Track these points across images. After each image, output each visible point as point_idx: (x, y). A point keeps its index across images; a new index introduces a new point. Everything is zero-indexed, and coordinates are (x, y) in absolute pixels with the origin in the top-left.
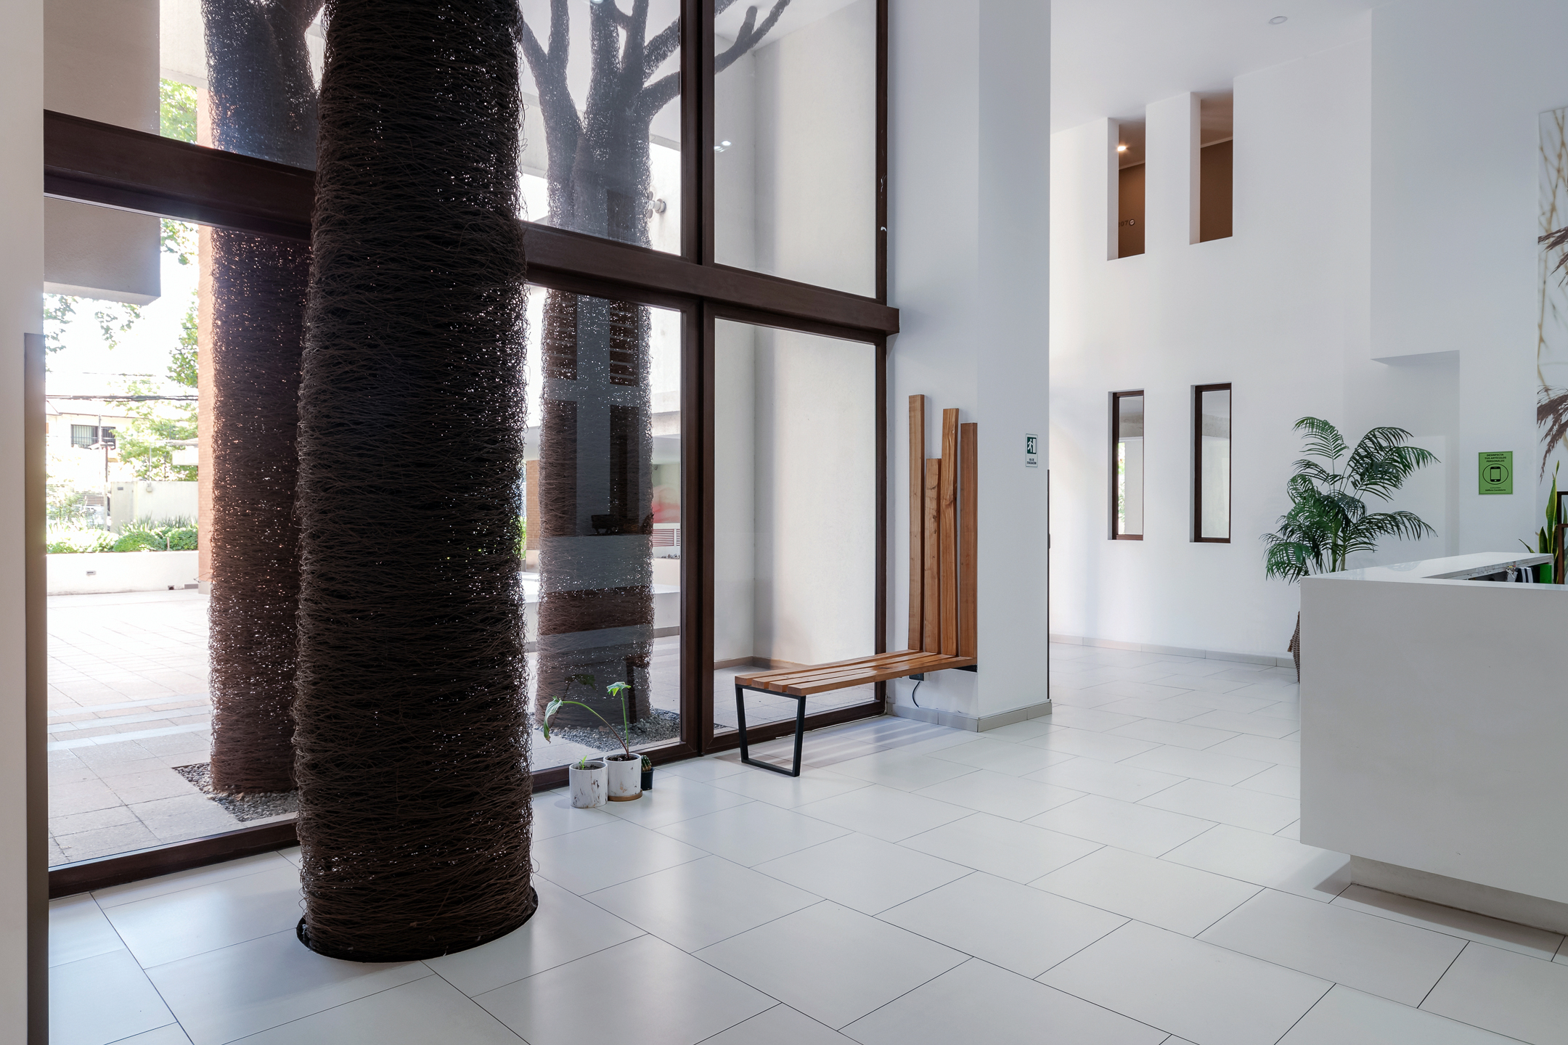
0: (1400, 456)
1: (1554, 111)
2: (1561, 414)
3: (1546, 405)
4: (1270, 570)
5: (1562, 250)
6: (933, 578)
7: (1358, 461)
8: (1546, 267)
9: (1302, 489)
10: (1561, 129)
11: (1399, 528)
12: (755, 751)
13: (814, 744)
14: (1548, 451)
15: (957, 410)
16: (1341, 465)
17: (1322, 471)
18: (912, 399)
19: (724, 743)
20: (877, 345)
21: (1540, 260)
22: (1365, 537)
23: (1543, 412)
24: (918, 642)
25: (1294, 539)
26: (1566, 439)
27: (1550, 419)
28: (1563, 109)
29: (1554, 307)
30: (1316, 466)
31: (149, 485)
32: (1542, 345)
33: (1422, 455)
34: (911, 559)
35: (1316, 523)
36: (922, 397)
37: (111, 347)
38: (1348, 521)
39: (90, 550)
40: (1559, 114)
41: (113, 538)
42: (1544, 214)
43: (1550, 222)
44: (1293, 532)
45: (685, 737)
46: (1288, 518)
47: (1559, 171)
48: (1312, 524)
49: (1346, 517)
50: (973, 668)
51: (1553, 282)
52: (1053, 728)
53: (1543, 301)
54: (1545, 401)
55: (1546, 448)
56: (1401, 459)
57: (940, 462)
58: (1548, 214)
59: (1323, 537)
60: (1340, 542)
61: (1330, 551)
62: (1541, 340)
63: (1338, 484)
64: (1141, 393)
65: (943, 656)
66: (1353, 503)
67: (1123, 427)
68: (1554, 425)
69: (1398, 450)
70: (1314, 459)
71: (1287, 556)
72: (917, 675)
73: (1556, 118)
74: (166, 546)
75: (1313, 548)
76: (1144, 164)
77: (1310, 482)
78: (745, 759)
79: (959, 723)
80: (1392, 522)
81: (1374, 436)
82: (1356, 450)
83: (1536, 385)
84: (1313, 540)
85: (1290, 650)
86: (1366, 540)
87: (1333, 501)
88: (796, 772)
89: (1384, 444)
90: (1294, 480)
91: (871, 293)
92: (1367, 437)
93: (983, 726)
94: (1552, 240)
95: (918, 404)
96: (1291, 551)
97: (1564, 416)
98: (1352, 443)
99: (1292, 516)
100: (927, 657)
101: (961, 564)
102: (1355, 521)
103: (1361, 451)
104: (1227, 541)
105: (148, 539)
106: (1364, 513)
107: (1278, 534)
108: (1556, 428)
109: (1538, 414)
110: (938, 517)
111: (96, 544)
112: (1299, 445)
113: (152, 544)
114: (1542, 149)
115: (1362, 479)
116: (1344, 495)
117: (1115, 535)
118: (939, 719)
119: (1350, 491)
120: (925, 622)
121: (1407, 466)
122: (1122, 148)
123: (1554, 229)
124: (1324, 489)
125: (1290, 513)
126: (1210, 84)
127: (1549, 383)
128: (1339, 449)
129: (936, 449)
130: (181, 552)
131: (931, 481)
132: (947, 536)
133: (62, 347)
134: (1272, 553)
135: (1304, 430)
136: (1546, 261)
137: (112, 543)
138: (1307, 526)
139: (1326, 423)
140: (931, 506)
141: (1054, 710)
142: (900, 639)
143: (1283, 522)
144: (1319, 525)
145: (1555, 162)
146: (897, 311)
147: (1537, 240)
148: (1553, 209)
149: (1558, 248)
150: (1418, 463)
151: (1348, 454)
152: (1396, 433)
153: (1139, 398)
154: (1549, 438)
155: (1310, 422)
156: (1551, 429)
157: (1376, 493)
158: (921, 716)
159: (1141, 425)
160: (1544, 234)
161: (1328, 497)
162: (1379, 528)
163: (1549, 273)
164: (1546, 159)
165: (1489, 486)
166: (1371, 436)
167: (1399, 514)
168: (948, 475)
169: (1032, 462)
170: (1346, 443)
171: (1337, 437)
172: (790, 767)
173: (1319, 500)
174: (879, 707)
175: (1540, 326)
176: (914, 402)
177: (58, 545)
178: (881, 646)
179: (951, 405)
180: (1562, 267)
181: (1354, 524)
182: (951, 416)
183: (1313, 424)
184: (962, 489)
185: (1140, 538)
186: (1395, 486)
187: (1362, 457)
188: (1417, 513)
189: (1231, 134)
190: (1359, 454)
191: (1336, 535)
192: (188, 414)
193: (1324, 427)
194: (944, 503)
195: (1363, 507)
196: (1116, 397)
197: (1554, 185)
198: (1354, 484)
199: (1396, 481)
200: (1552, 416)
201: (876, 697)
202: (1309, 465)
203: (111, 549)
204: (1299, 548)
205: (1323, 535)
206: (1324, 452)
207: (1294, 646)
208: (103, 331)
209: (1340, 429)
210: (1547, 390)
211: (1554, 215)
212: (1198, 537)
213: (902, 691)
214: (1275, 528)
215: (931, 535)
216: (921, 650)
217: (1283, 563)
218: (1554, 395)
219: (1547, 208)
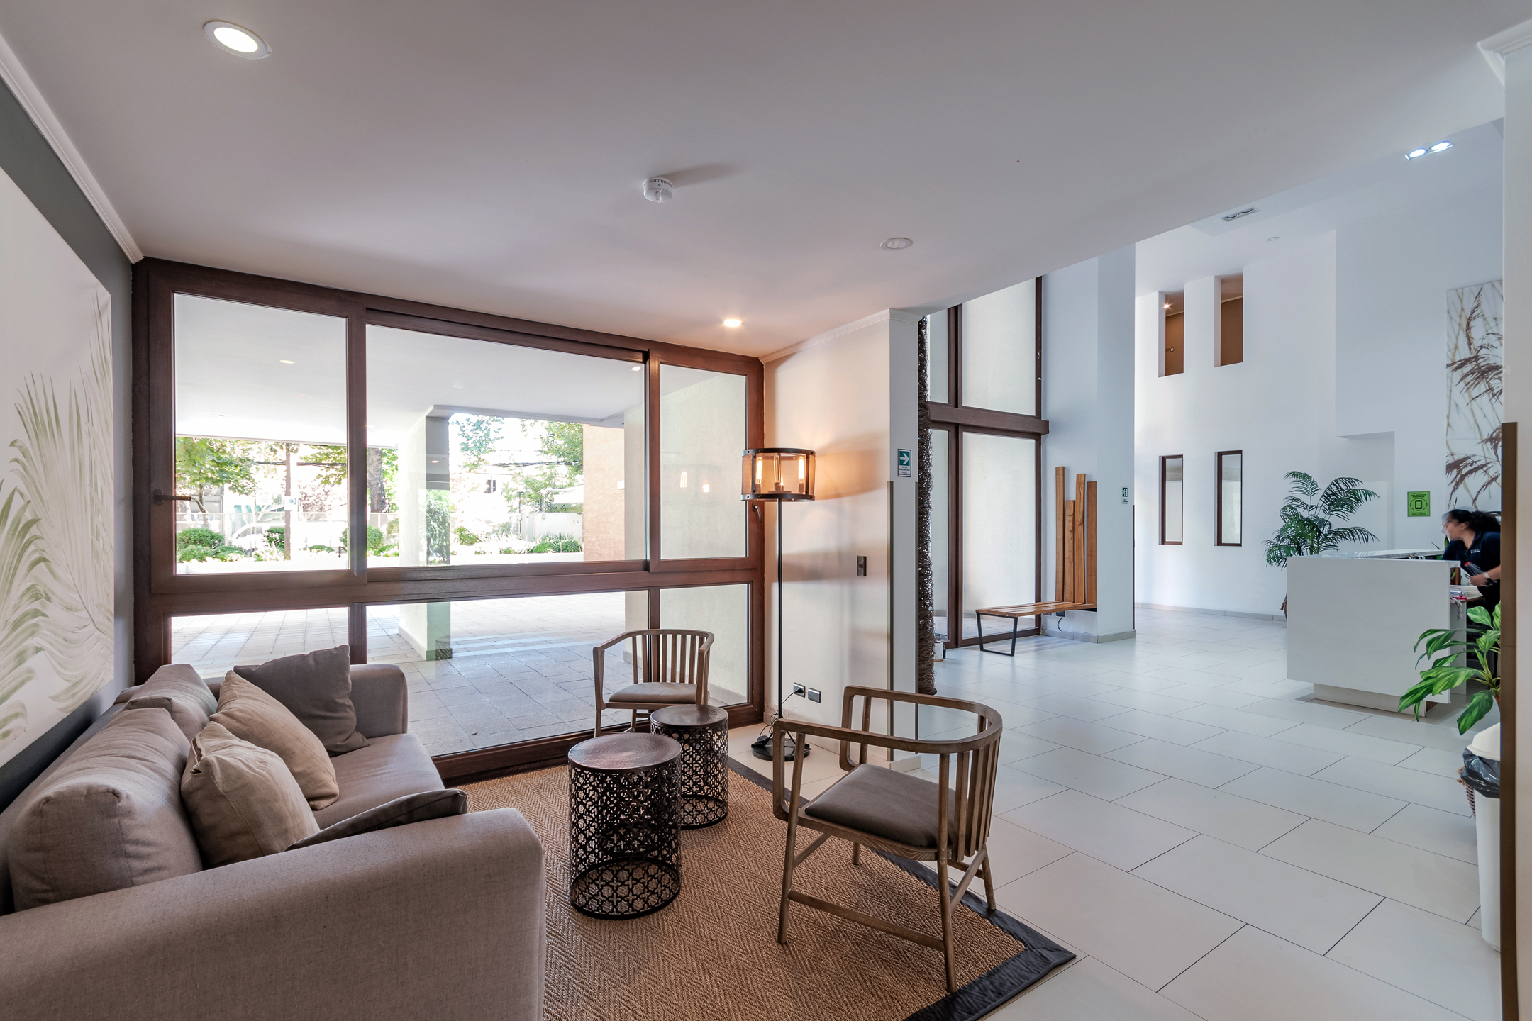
0: (1354, 494)
1: (1457, 290)
2: (1462, 469)
3: (1452, 464)
4: (1269, 561)
5: (1462, 372)
6: (1070, 562)
7: (1327, 498)
8: (1452, 382)
9: (1290, 514)
10: (1461, 301)
11: (1353, 536)
12: (986, 647)
13: (1021, 644)
14: (1454, 491)
15: (1085, 475)
16: (1316, 499)
17: (1303, 503)
18: (1057, 469)
19: (970, 643)
20: (1036, 440)
21: (1448, 377)
22: (1332, 542)
23: (1450, 468)
24: (1061, 596)
25: (1285, 543)
26: (1465, 484)
27: (1455, 472)
28: (1463, 288)
29: (1457, 406)
30: (1299, 500)
31: (543, 515)
32: (1449, 428)
33: (1369, 494)
34: (1057, 553)
35: (1299, 534)
36: (1064, 468)
37: (525, 436)
38: (1320, 533)
39: (523, 552)
40: (1460, 291)
41: (532, 545)
42: (1450, 350)
43: (1454, 355)
44: (1283, 539)
45: (950, 638)
46: (1281, 531)
47: (1460, 325)
48: (1297, 535)
49: (1319, 531)
50: (1095, 610)
51: (1456, 391)
52: (1137, 643)
53: (1450, 402)
54: (1451, 461)
55: (1452, 489)
56: (1355, 496)
57: (1074, 502)
58: (1453, 351)
59: (1304, 542)
60: (1315, 545)
61: (1309, 551)
62: (1449, 425)
63: (1313, 511)
64: (1181, 456)
65: (1075, 603)
66: (1324, 522)
67: (1168, 474)
68: (1457, 475)
69: (1354, 492)
70: (1298, 496)
71: (1280, 553)
72: (1061, 614)
73: (1458, 294)
74: (559, 550)
75: (1297, 549)
76: (1183, 313)
77: (1296, 509)
78: (982, 649)
79: (1086, 639)
80: (1350, 533)
81: (1337, 483)
82: (1326, 491)
83: (1446, 452)
84: (1298, 544)
85: (1282, 609)
86: (1332, 544)
87: (1310, 521)
88: (1012, 654)
89: (1344, 487)
90: (1284, 508)
91: (1033, 414)
92: (1333, 484)
93: (1100, 640)
94: (1455, 366)
95: (1061, 471)
96: (1282, 550)
97: (1463, 470)
98: (1323, 486)
99: (1284, 530)
100: (1066, 604)
101: (1088, 555)
102: (1324, 532)
103: (1328, 491)
104: (1240, 545)
105: (550, 546)
106: (1330, 528)
107: (1274, 541)
108: (1458, 477)
109: (1447, 469)
110: (1073, 531)
111: (525, 548)
112: (1288, 488)
113: (553, 549)
114: (1448, 312)
115: (1329, 508)
116: (1317, 517)
117: (1163, 541)
118: (1074, 637)
119: (1322, 515)
120: (1065, 586)
121: (1359, 500)
122: (1167, 306)
123: (1457, 359)
124: (1305, 514)
125: (1282, 528)
126: (1227, 271)
127: (1453, 451)
128: (1314, 491)
129: (1072, 494)
130: (568, 553)
131: (1069, 512)
132: (1079, 541)
133: (502, 438)
134: (1270, 551)
135: (1291, 479)
136: (1451, 379)
137: (532, 548)
138: (1294, 536)
139: (1306, 475)
140: (1069, 525)
141: (1137, 636)
142: (1050, 595)
143: (1278, 533)
144: (1301, 535)
145: (1457, 319)
146: (1047, 422)
147: (1446, 366)
148: (1456, 348)
149: (1459, 371)
150: (1366, 499)
151: (1320, 493)
152: (1352, 481)
153: (1179, 460)
154: (1454, 483)
155: (1296, 474)
156: (1455, 478)
157: (1339, 516)
158: (1063, 635)
159: (1180, 474)
160: (1450, 362)
161: (1307, 519)
162: (1340, 536)
163: (1453, 386)
164: (1451, 318)
165: (1414, 512)
166: (1335, 483)
167: (1354, 528)
168: (1079, 508)
169: (1125, 501)
170: (1319, 486)
171: (1313, 483)
172: (1010, 653)
173: (1301, 520)
174: (1038, 631)
175: (1448, 417)
176: (1059, 470)
177: (508, 549)
178: (1038, 599)
179: (1081, 472)
180: (1462, 382)
181: (1324, 535)
182: (1081, 479)
183: (1297, 475)
184: (1088, 516)
185: (1180, 543)
186: (1351, 512)
187: (1329, 495)
188: (1366, 528)
189: (1242, 294)
190: (1327, 494)
191: (1312, 541)
192: (541, 473)
193: (1305, 477)
194: (1077, 523)
195: (1330, 524)
196: (1164, 459)
197: (1457, 333)
198: (1325, 511)
199: (1352, 509)
200: (1456, 470)
201: (1036, 626)
202: (1294, 499)
203: (532, 551)
204: (1288, 548)
205: (1305, 541)
206: (1305, 492)
207: (1284, 607)
208: (522, 427)
209: (1315, 478)
210: (1452, 455)
211: (1457, 352)
212: (1219, 543)
213: (1051, 623)
214: (1272, 537)
215: (1069, 541)
216: (1063, 601)
217: (1278, 557)
218: (1457, 458)
219: (1452, 347)
